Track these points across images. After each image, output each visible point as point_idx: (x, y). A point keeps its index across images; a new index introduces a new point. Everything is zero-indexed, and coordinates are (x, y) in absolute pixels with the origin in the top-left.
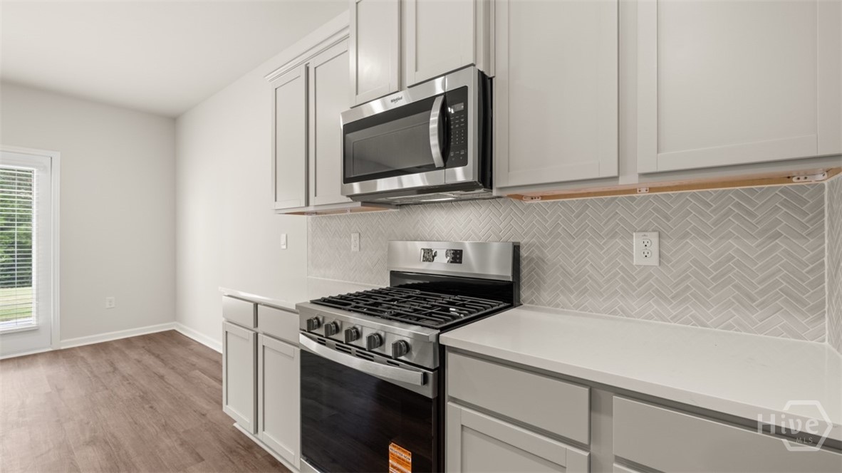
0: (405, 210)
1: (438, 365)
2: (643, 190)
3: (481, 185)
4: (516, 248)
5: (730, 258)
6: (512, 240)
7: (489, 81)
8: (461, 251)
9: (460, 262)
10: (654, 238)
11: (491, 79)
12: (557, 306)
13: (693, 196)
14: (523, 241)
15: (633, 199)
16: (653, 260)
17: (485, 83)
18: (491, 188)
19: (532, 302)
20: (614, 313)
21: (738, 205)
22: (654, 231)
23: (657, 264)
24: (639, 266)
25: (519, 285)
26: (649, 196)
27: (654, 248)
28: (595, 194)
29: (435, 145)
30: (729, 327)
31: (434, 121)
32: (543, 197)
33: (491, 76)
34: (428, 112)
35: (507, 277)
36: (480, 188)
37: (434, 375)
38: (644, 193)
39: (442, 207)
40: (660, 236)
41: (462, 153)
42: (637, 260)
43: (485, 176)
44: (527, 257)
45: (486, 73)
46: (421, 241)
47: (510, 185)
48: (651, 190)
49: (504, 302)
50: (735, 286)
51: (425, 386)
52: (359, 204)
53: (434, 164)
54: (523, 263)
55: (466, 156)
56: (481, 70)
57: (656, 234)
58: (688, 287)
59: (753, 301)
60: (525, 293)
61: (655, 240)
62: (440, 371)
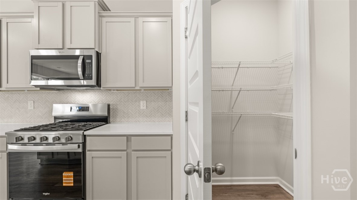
0: (61, 92)
1: (83, 141)
2: (143, 90)
3: (97, 86)
4: (109, 106)
5: (159, 107)
6: (107, 103)
7: (99, 54)
8: (89, 107)
9: (88, 111)
10: (145, 102)
11: (100, 53)
12: (121, 122)
13: (153, 92)
14: (111, 103)
15: (141, 92)
16: (145, 108)
17: (98, 55)
18: (100, 87)
19: (114, 122)
20: (136, 122)
21: (161, 95)
22: (145, 100)
23: (146, 108)
24: (142, 109)
25: (110, 117)
26: (144, 92)
27: (145, 105)
28: (132, 90)
29: (80, 71)
30: (159, 122)
31: (80, 63)
32: (117, 90)
33: (100, 52)
34: (77, 60)
35: (106, 115)
36: (97, 87)
37: (82, 144)
38: (143, 91)
39: (79, 91)
40: (146, 102)
41: (91, 76)
42: (142, 108)
43: (99, 83)
44: (112, 108)
45: (99, 52)
46: (70, 104)
47: (107, 86)
48: (144, 90)
49: (105, 122)
50: (160, 113)
51: (79, 149)
52: (39, 89)
53: (79, 78)
54: (111, 110)
55: (92, 77)
56: (97, 51)
57: (146, 101)
58: (152, 114)
59: (163, 115)
60: (111, 119)
61: (145, 103)
62: (84, 144)
